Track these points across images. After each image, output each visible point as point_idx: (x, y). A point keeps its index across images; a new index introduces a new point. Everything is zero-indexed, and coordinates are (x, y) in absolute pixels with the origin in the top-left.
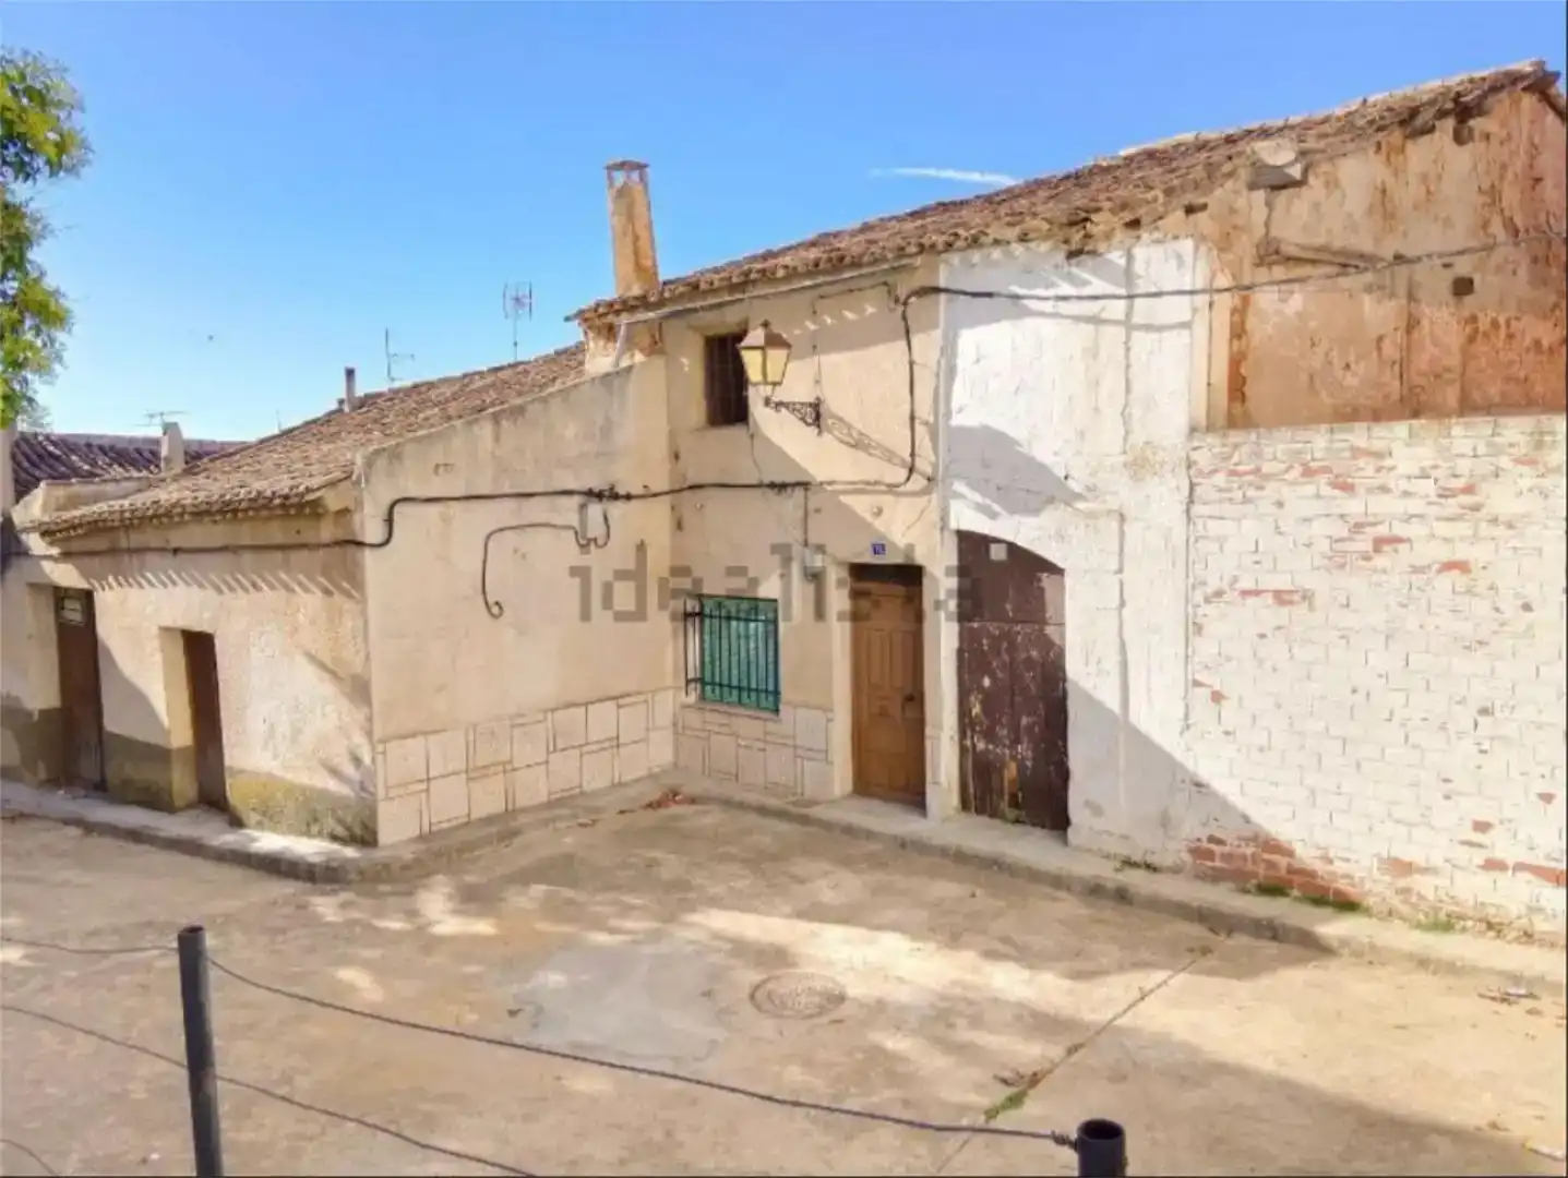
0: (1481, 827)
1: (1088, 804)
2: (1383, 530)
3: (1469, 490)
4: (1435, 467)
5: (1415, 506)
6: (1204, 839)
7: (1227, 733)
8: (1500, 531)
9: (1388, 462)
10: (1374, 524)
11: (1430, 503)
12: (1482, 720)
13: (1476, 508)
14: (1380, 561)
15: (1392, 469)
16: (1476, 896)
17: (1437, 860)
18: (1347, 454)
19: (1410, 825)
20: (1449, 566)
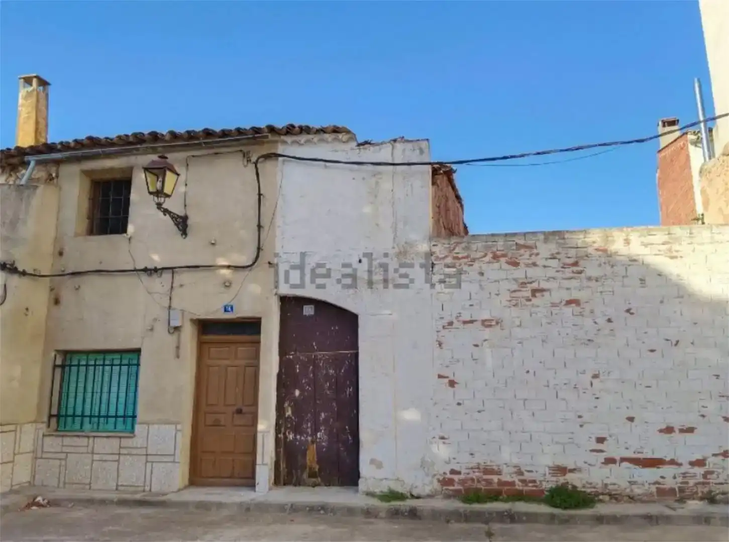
0: (601, 440)
1: (373, 461)
2: (535, 285)
3: (576, 264)
4: (558, 253)
5: (551, 273)
6: (448, 473)
7: (459, 404)
8: (593, 284)
9: (535, 251)
10: (531, 283)
11: (558, 271)
12: (595, 381)
13: (580, 272)
14: (535, 301)
15: (537, 254)
16: (602, 481)
17: (580, 464)
18: (514, 247)
19: (564, 444)
20: (569, 302)
